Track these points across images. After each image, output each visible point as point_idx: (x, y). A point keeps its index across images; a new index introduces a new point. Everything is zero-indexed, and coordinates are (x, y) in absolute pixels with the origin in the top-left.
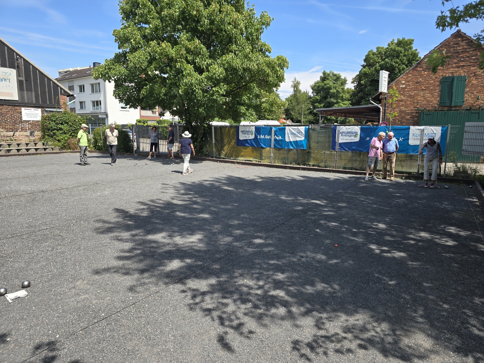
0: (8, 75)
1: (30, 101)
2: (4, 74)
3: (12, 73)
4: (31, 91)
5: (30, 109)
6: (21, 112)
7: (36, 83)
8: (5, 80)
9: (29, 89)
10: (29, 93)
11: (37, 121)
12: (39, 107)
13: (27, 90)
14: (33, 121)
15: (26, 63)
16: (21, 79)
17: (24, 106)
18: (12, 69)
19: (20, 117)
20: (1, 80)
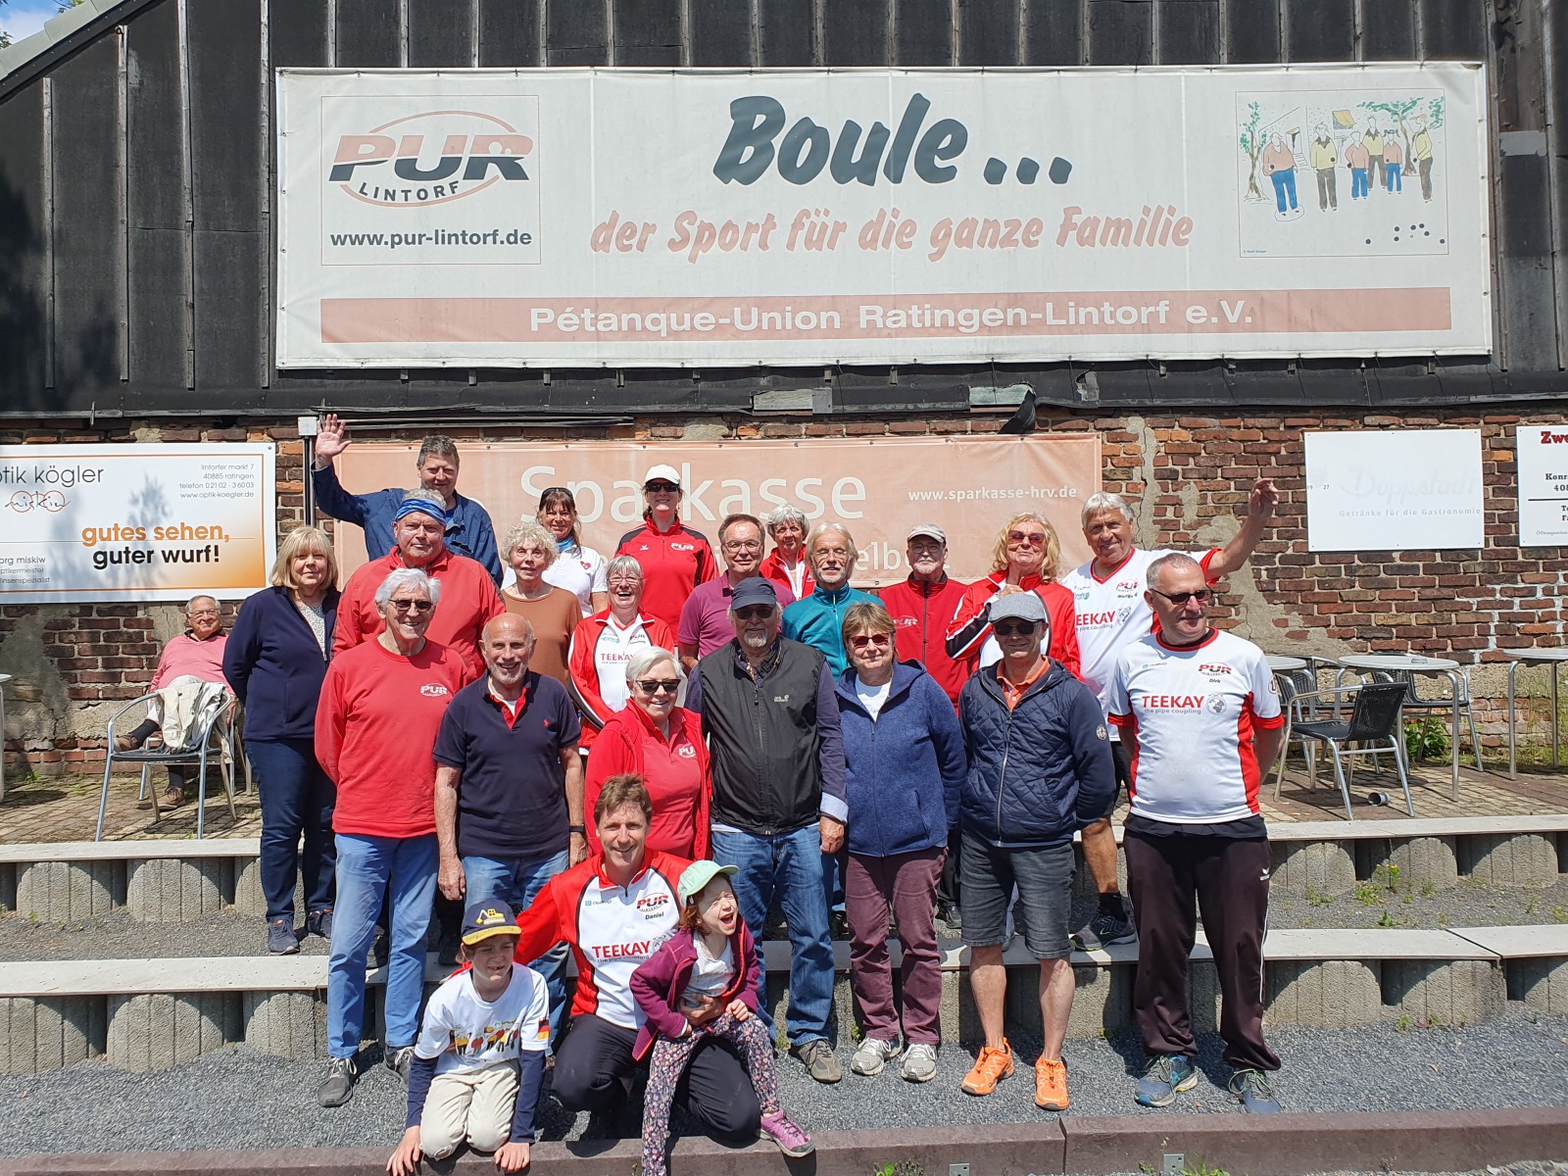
0: (1413, 127)
16: (1521, 145)
17: (1536, 411)
18: (1456, 67)
19: (1502, 521)
20: (1362, 183)
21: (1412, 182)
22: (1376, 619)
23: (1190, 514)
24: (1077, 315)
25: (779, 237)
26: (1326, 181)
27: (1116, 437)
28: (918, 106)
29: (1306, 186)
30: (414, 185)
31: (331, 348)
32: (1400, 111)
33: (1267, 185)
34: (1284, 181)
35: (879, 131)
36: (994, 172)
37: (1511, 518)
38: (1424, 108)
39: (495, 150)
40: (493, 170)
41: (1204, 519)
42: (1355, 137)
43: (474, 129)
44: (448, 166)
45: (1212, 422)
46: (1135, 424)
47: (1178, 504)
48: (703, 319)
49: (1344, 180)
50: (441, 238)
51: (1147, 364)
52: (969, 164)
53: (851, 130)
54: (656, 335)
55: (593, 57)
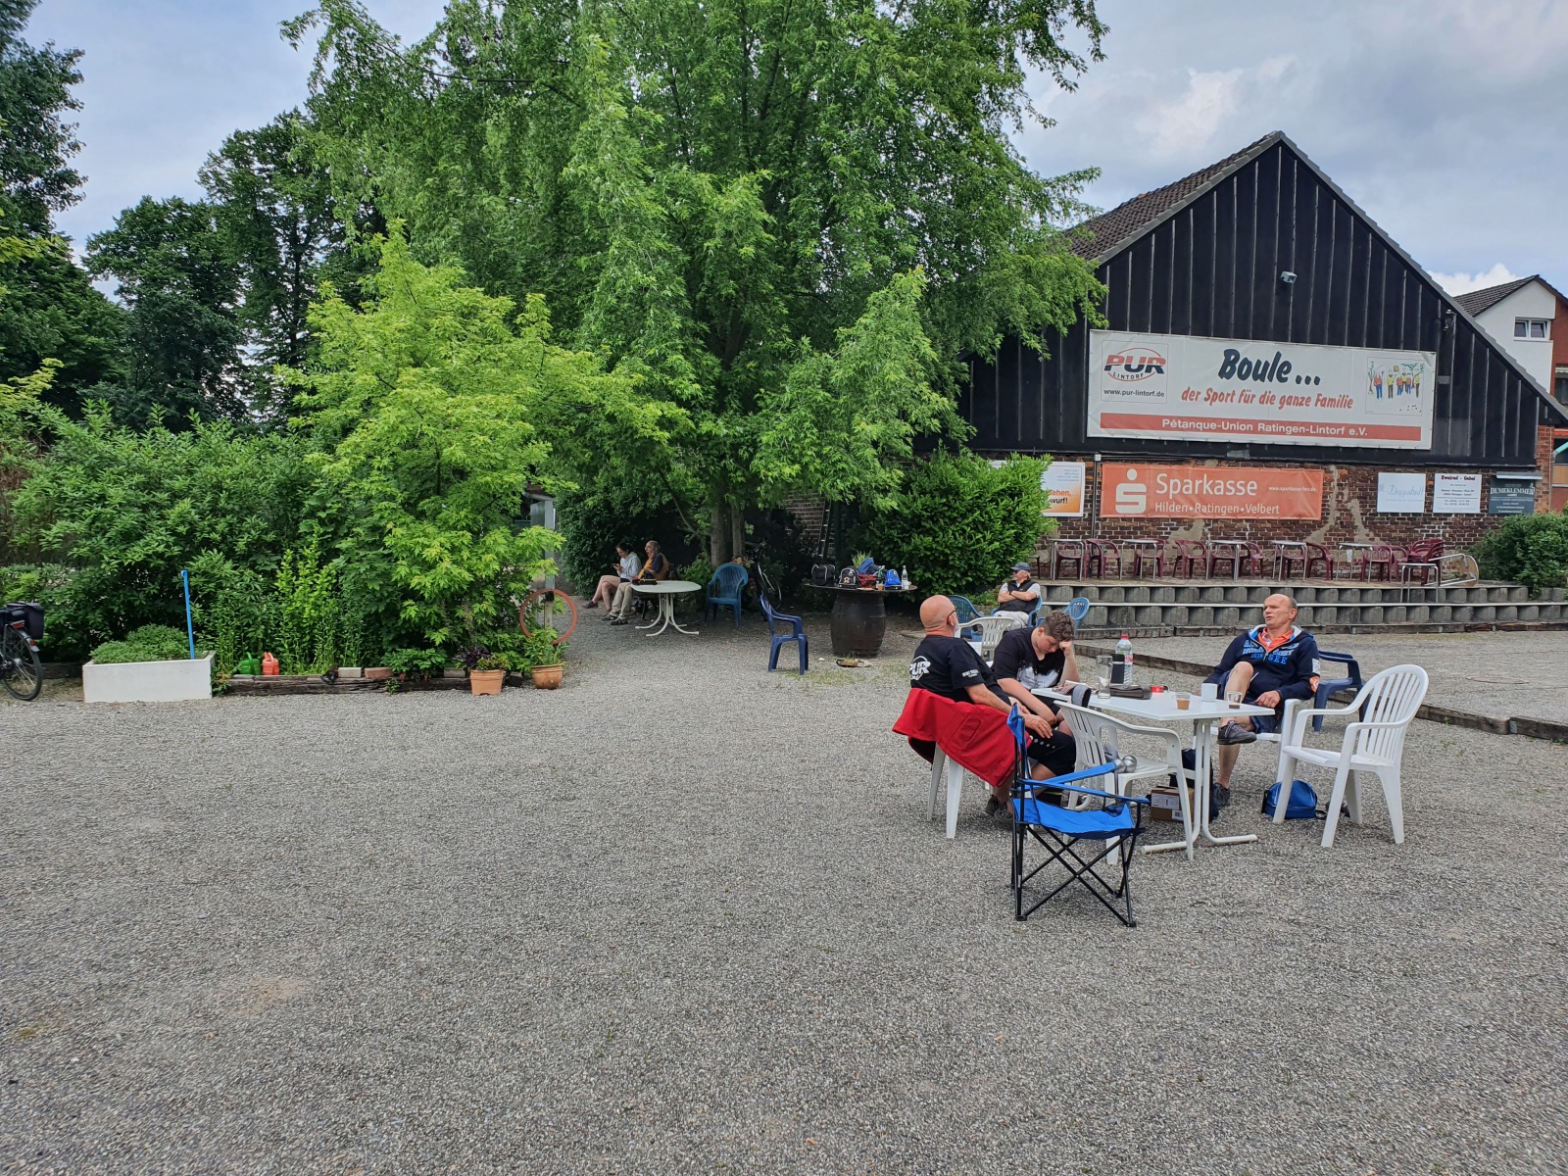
0: (1415, 373)
1: (1457, 453)
2: (1408, 369)
3: (1422, 366)
4: (1465, 417)
5: (1455, 475)
6: (1432, 487)
7: (1478, 393)
8: (1408, 386)
9: (1459, 414)
10: (1459, 424)
11: (1467, 515)
12: (1478, 470)
13: (1455, 416)
14: (1456, 515)
16: (1444, 380)
17: (1441, 469)
18: (1428, 353)
19: (1429, 504)
20: (1400, 391)
21: (1414, 390)
22: (1393, 535)
23: (1346, 498)
24: (1319, 430)
25: (1236, 398)
26: (1391, 389)
27: (1328, 472)
28: (1278, 355)
29: (1385, 390)
30: (1130, 374)
31: (1103, 430)
32: (1411, 367)
33: (1374, 389)
34: (1379, 387)
35: (1267, 364)
36: (1298, 380)
37: (1431, 503)
38: (1418, 367)
39: (1155, 363)
40: (1154, 369)
41: (1349, 500)
42: (1399, 375)
43: (1149, 355)
44: (1140, 368)
45: (1353, 468)
46: (1333, 468)
47: (1342, 494)
48: (1213, 426)
49: (1395, 388)
50: (1138, 393)
51: (1338, 448)
52: (1291, 376)
53: (1259, 362)
54: (1199, 430)
55: (1184, 332)
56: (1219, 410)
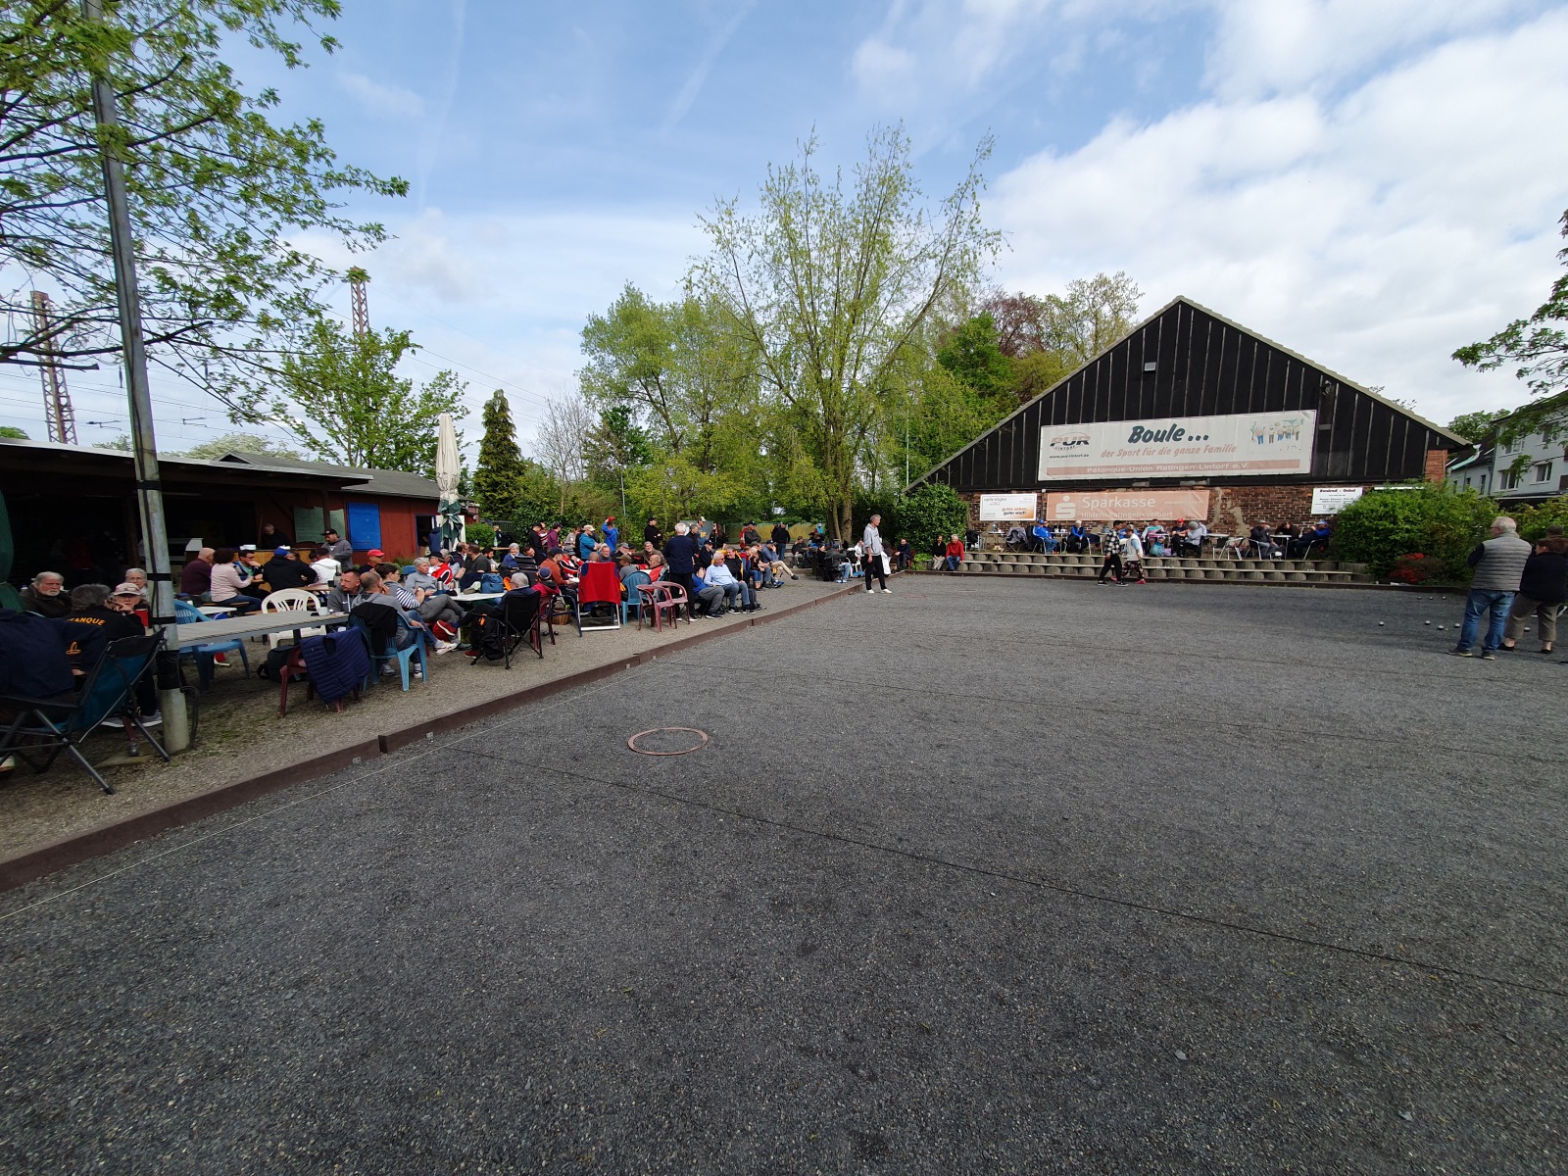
0: (1295, 424)
1: (1338, 472)
2: (1288, 424)
3: (1305, 421)
4: (1346, 450)
5: (1336, 489)
6: (1311, 497)
7: (1362, 432)
8: (1288, 435)
9: (1341, 448)
10: (1340, 455)
12: (1357, 484)
13: (1336, 449)
15: (1348, 390)
16: (1326, 427)
17: (1319, 485)
18: (1308, 412)
19: (1307, 509)
20: (1280, 437)
21: (1294, 437)
23: (1229, 506)
24: (1207, 467)
25: (1141, 453)
26: (1271, 438)
27: (1213, 491)
28: (1175, 426)
29: (1266, 439)
30: (1067, 446)
31: (1048, 476)
32: (1292, 422)
33: (1256, 439)
34: (1261, 438)
35: (1165, 432)
36: (1190, 438)
37: (1310, 508)
38: (1298, 420)
39: (1083, 439)
40: (1082, 443)
41: (1232, 507)
42: (1280, 427)
43: (1079, 435)
44: (1073, 442)
45: (1236, 488)
46: (1218, 489)
47: (1226, 504)
48: (1123, 469)
49: (1276, 437)
50: (1071, 456)
51: (1223, 477)
52: (1185, 437)
53: (1159, 432)
55: (1105, 420)
56: (1127, 461)
